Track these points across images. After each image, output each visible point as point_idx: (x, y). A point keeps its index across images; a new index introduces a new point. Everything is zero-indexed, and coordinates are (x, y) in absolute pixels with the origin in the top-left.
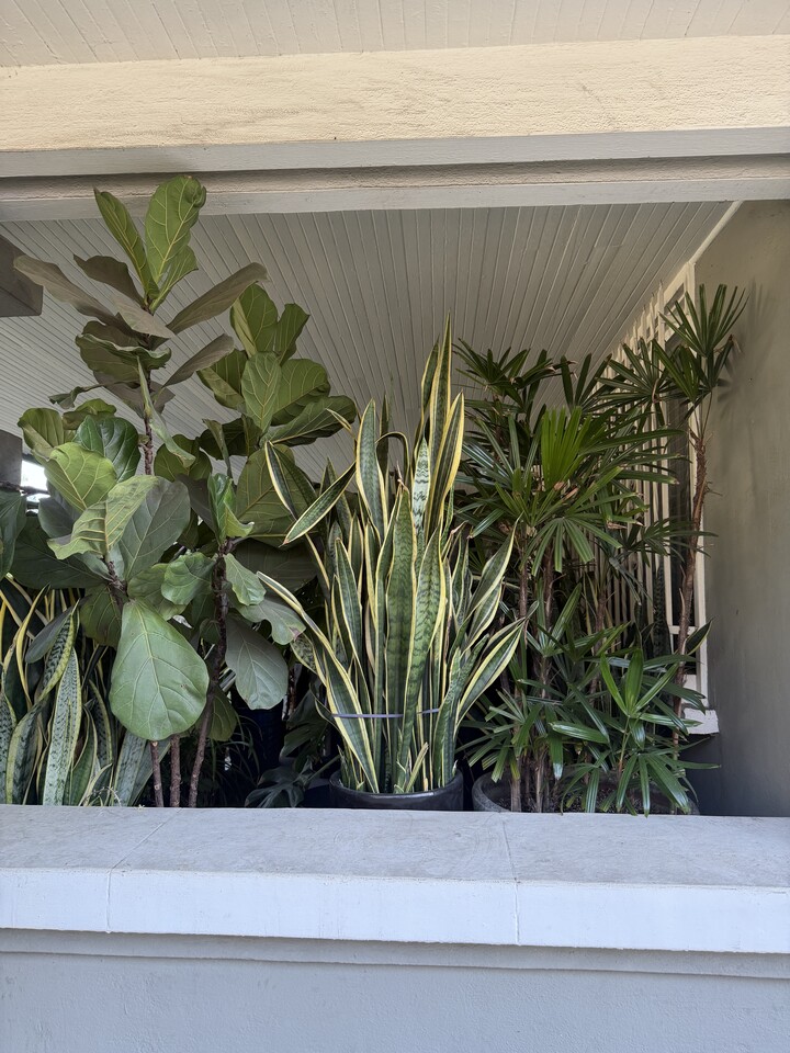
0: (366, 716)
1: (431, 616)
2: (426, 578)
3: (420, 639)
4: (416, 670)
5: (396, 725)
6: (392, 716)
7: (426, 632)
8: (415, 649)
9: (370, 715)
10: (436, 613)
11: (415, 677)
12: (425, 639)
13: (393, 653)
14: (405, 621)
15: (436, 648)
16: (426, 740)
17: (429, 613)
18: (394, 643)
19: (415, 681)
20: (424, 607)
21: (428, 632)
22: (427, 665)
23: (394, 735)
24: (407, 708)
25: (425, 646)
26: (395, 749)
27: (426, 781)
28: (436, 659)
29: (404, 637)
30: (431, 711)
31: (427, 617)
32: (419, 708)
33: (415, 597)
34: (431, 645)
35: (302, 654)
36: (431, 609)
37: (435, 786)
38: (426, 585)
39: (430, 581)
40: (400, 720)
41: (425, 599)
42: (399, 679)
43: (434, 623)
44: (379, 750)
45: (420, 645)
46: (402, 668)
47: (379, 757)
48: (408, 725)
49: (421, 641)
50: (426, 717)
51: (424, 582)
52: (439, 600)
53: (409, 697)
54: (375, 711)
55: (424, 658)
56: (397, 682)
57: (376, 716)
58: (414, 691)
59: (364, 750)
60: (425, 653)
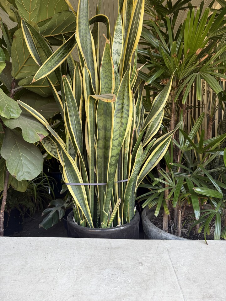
0: (86, 184)
1: (123, 125)
2: (121, 102)
3: (117, 139)
4: (114, 159)
5: (102, 189)
6: (100, 184)
7: (120, 135)
8: (113, 146)
9: (88, 184)
10: (127, 124)
11: (113, 162)
12: (120, 139)
13: (100, 148)
14: (107, 130)
15: (126, 146)
16: (120, 197)
17: (122, 123)
18: (101, 143)
19: (113, 165)
20: (119, 120)
21: (122, 136)
22: (121, 156)
23: (101, 194)
24: (109, 180)
25: (120, 144)
26: (102, 202)
27: (119, 219)
28: (126, 152)
29: (107, 140)
30: (123, 181)
31: (121, 126)
32: (116, 179)
33: (114, 114)
34: (123, 144)
35: (50, 150)
36: (124, 121)
37: (125, 222)
38: (121, 106)
39: (123, 103)
40: (105, 186)
41: (119, 115)
42: (104, 163)
43: (125, 130)
44: (93, 203)
45: (116, 143)
46: (106, 157)
47: (93, 206)
48: (109, 190)
49: (117, 141)
50: (120, 185)
51: (119, 105)
52: (128, 115)
53: (110, 174)
54: (90, 182)
55: (119, 151)
56: (103, 165)
57: (91, 184)
58: (112, 170)
59: (84, 203)
60: (120, 148)
